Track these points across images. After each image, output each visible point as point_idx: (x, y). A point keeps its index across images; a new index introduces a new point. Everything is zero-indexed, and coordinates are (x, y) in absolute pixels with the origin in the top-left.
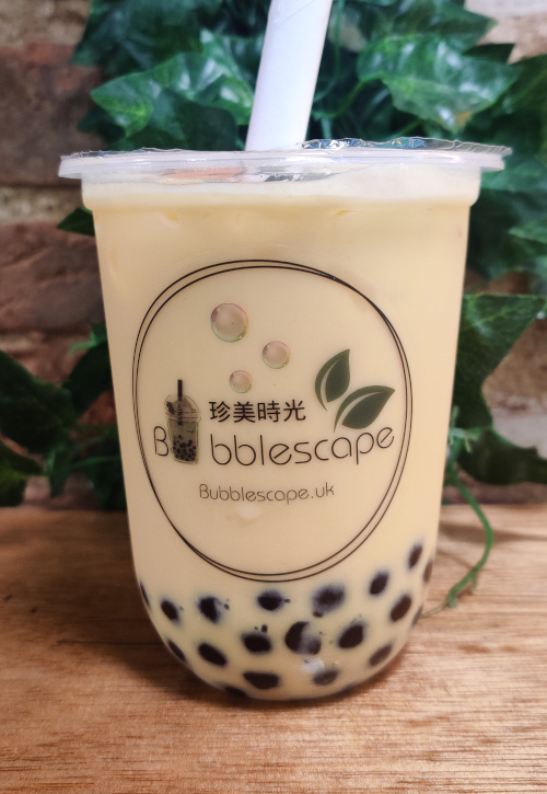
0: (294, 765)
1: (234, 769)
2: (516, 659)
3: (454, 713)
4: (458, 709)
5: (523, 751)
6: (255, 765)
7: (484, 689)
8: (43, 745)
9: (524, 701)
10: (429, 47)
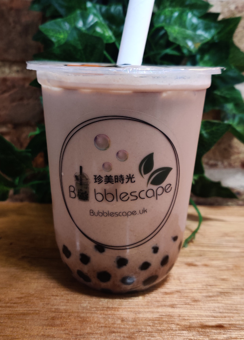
0: (119, 308)
1: (95, 309)
2: (208, 269)
3: (183, 290)
4: (184, 288)
5: (209, 305)
6: (103, 308)
7: (195, 280)
8: (18, 298)
9: (210, 286)
10: (184, 14)
